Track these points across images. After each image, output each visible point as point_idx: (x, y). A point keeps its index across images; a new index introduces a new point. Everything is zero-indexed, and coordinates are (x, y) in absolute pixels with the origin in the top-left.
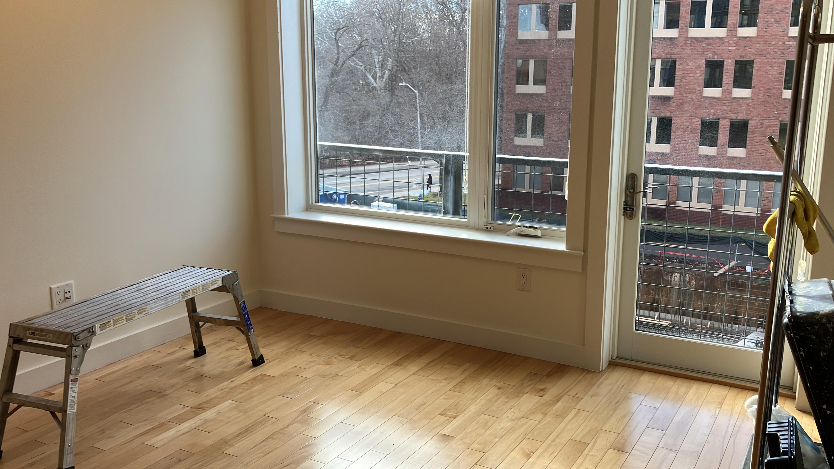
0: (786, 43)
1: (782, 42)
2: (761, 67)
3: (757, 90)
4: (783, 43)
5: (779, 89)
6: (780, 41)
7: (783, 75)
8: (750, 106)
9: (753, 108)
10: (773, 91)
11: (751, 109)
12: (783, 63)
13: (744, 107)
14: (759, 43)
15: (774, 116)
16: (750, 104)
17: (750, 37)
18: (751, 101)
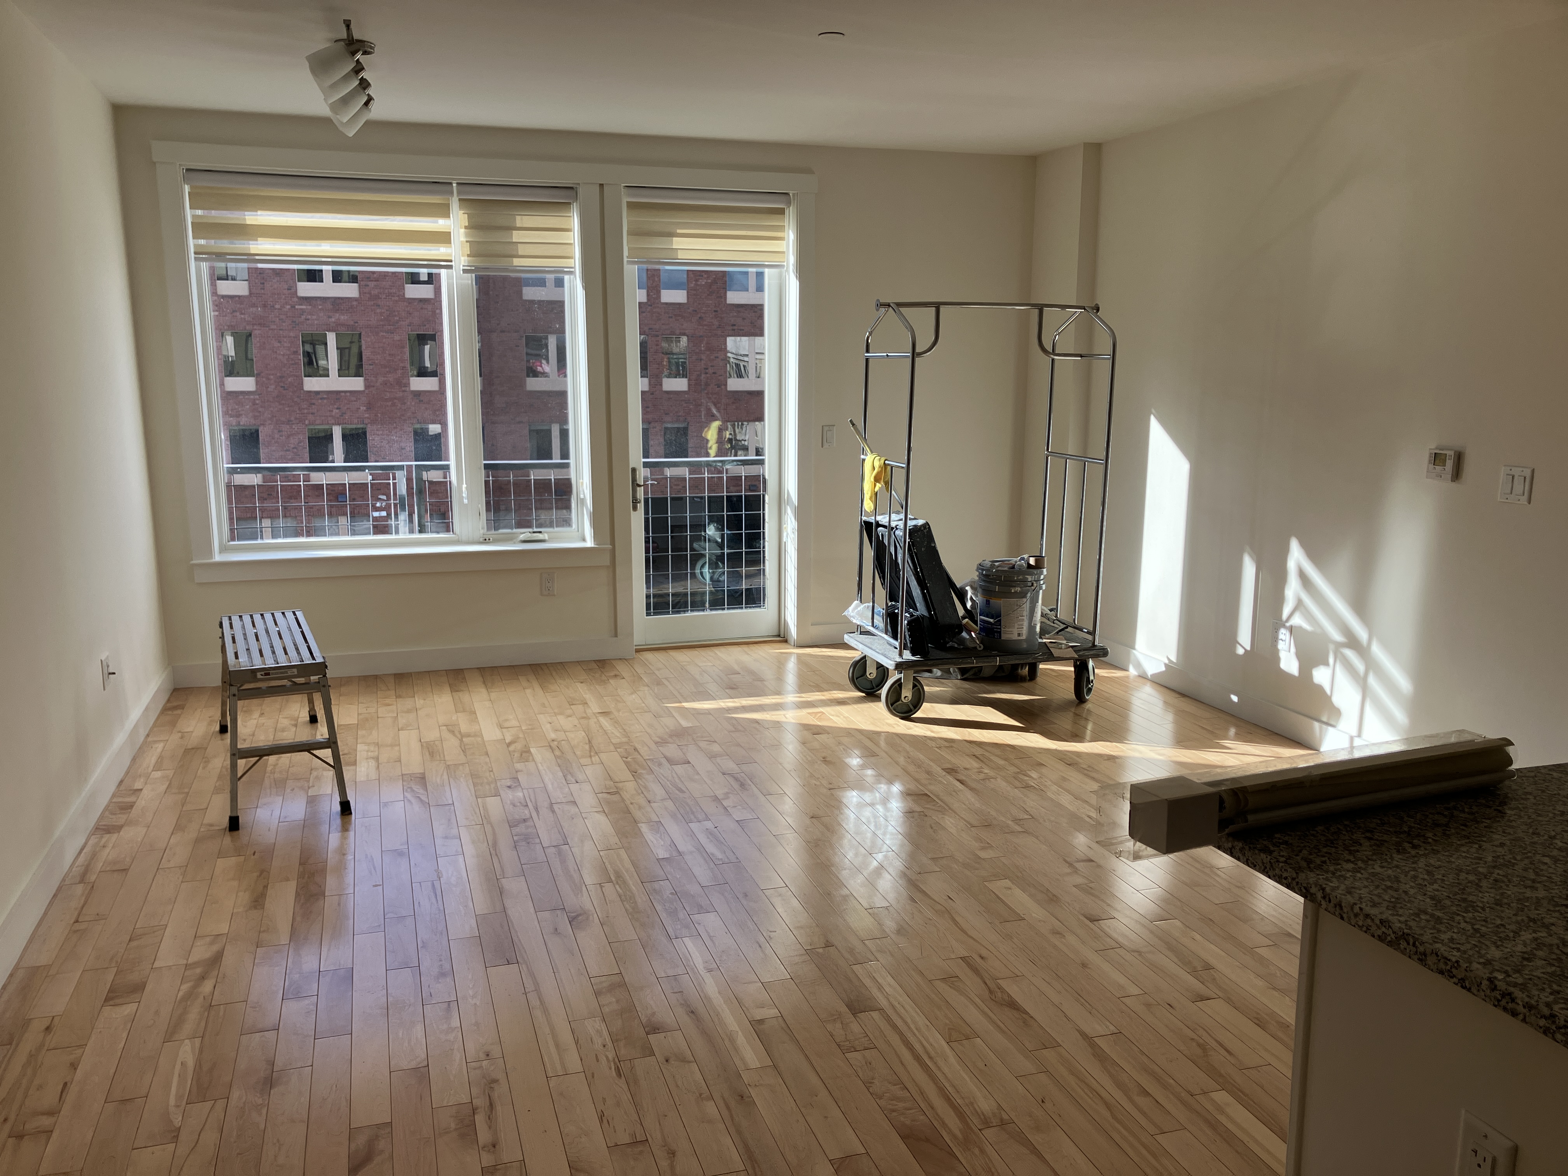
0: (297, 307)
1: (290, 305)
2: (264, 343)
3: (264, 379)
4: (292, 307)
5: (296, 376)
6: (286, 303)
7: (300, 355)
8: (257, 404)
9: (262, 407)
10: (289, 380)
11: (260, 409)
12: (297, 337)
13: (248, 407)
14: (254, 305)
15: (296, 419)
16: (257, 402)
17: (239, 297)
18: (257, 397)
